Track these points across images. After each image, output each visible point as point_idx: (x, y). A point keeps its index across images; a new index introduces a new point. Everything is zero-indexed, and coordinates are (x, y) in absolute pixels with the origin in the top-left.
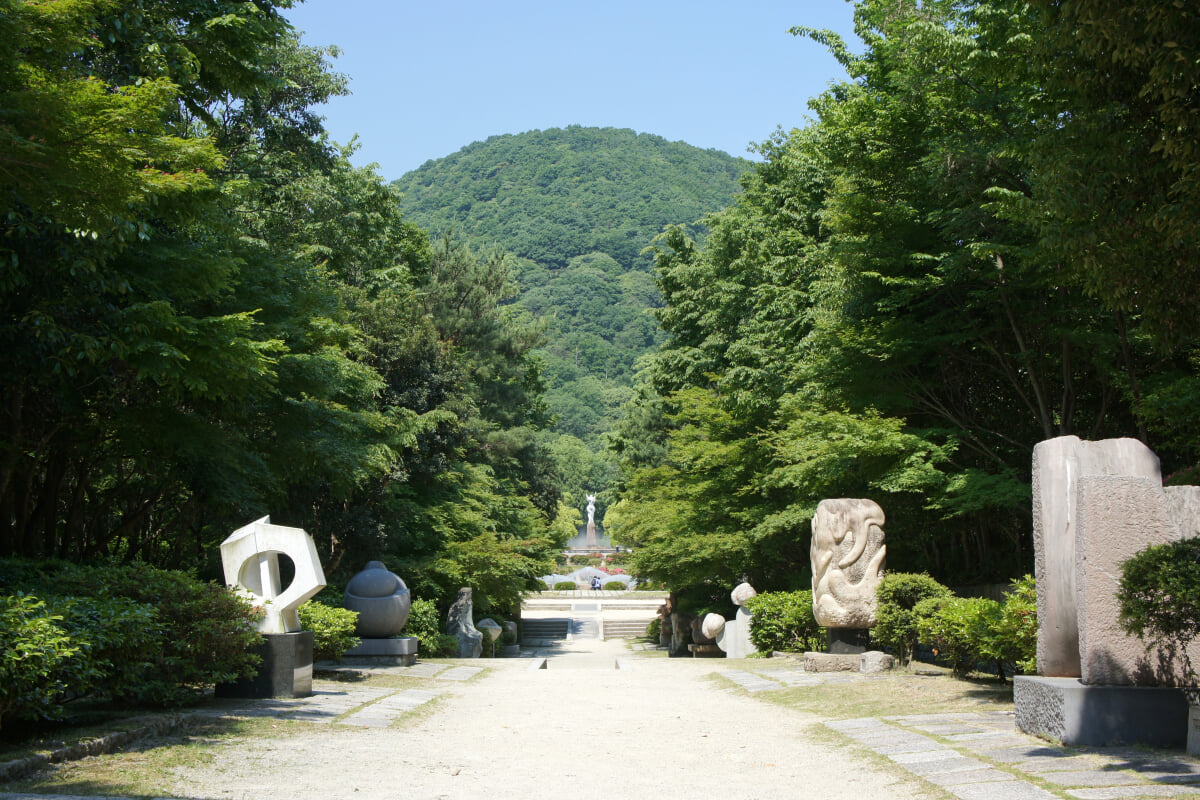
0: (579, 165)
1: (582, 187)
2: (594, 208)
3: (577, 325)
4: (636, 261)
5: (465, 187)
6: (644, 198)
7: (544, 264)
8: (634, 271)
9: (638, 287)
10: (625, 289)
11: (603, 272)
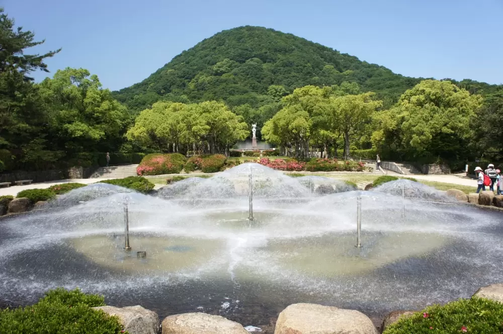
1: (250, 40)
3: (249, 78)
4: (268, 60)
5: (215, 43)
6: (269, 43)
7: (238, 62)
8: (267, 63)
9: (268, 67)
10: (264, 68)
11: (257, 63)
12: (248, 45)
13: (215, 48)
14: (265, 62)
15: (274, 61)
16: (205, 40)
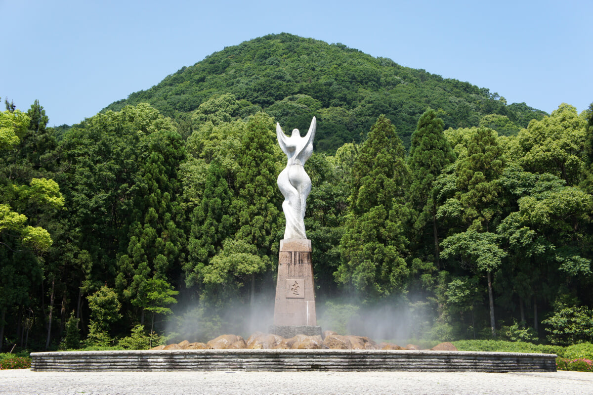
0: (287, 48)
1: (289, 60)
2: (299, 71)
5: (203, 70)
7: (257, 104)
8: (331, 108)
9: (336, 117)
10: (325, 119)
11: (305, 106)
12: (285, 69)
13: (203, 80)
14: (326, 105)
15: (348, 102)
16: (184, 69)
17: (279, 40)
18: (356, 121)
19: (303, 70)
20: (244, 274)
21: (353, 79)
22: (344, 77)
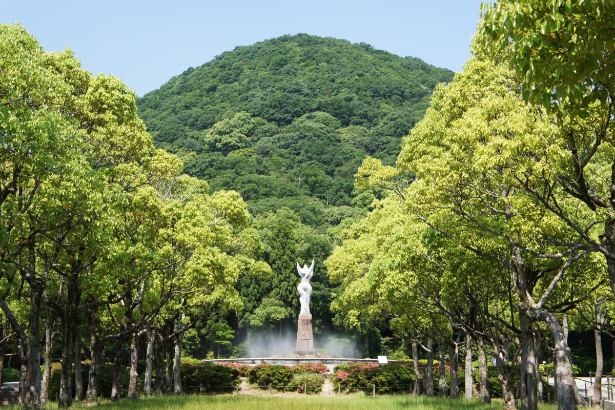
0: (305, 54)
1: (307, 69)
2: (317, 82)
3: (301, 162)
4: (354, 119)
5: (214, 77)
6: (359, 75)
7: (274, 122)
8: (351, 126)
9: (355, 137)
10: (344, 139)
11: (324, 126)
12: (301, 81)
13: (213, 89)
14: (346, 124)
15: (369, 120)
16: (190, 70)
17: (296, 44)
18: (377, 141)
19: (322, 81)
20: (276, 320)
21: (375, 93)
22: (366, 91)
